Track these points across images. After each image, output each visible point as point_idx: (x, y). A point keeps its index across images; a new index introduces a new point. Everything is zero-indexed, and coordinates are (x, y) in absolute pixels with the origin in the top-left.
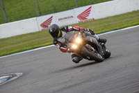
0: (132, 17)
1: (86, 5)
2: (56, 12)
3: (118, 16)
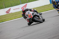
0: (44, 8)
2: (12, 6)
3: (39, 7)
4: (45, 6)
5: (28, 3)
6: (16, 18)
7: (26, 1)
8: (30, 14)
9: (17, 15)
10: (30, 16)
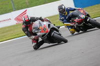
1: (22, 8)
5: (28, 7)
6: (5, 39)
8: (43, 26)
9: (5, 34)
10: (44, 29)
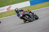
4: (26, 7)
7: (10, 3)
